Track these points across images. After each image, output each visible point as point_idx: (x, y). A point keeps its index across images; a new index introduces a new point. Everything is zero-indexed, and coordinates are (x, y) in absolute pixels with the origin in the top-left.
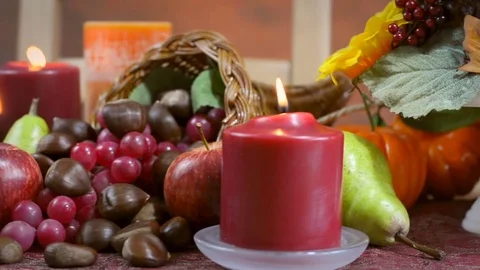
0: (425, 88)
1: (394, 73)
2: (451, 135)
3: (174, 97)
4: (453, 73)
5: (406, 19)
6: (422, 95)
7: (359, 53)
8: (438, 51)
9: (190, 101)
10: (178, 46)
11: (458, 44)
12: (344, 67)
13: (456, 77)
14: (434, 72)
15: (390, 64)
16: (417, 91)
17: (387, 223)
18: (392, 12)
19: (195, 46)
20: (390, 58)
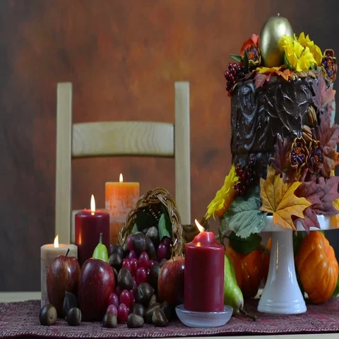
0: (248, 220)
1: (236, 213)
2: (250, 256)
3: (152, 231)
4: (257, 212)
5: (239, 180)
6: (247, 225)
7: (224, 201)
8: (251, 199)
9: (158, 233)
10: (151, 198)
11: (258, 195)
12: (218, 210)
13: (258, 214)
14: (251, 211)
15: (234, 207)
16: (245, 223)
17: (237, 301)
18: (233, 176)
19: (157, 198)
20: (234, 204)
